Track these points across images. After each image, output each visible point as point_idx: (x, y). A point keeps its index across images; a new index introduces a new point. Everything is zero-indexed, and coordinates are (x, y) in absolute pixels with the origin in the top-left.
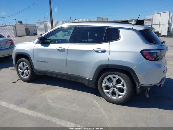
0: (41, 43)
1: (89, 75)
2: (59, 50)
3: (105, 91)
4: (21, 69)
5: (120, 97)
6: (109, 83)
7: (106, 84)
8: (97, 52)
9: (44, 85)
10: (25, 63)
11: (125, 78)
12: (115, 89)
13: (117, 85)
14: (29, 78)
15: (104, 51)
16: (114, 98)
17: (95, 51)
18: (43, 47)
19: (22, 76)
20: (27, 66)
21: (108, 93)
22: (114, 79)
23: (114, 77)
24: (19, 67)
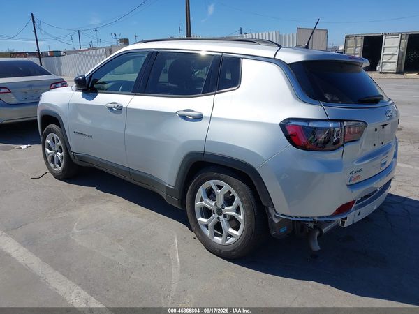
0: (83, 91)
1: (167, 174)
2: (111, 109)
3: (201, 219)
4: (51, 149)
5: (231, 240)
6: (207, 200)
7: (203, 202)
8: (184, 117)
9: (92, 191)
10: (56, 135)
11: (241, 193)
12: (221, 218)
13: (226, 208)
14: (63, 169)
15: (199, 118)
16: (218, 240)
17: (180, 115)
18: (85, 101)
19: (52, 165)
20: (60, 144)
21: (207, 226)
22: (219, 191)
23: (220, 187)
24: (46, 145)
